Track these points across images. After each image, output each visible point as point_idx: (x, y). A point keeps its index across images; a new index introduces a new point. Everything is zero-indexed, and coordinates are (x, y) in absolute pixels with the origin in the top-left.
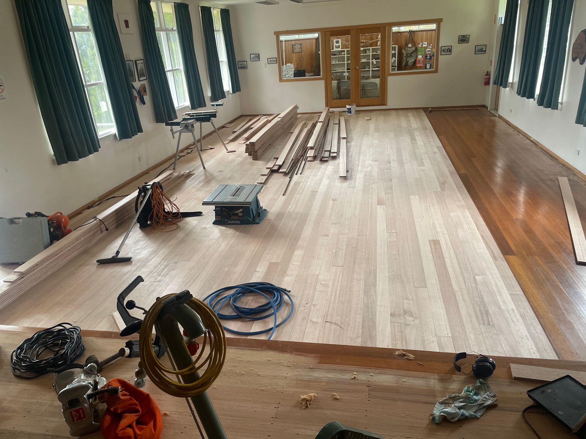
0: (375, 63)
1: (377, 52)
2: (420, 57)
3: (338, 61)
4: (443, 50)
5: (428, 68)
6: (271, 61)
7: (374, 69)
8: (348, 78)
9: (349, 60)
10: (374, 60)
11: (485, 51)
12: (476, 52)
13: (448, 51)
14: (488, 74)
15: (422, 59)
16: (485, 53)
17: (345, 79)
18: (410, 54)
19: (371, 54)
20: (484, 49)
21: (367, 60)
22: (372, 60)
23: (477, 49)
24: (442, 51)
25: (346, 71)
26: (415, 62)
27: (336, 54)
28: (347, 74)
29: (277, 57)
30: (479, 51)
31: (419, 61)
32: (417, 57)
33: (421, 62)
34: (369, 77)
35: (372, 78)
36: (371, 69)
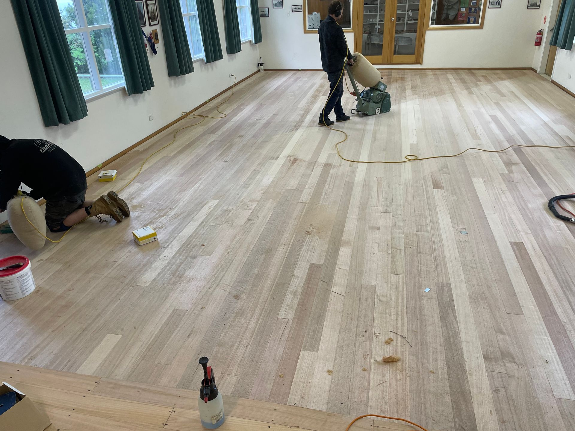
0: (411, 15)
1: (414, 3)
2: (463, 9)
3: (370, 11)
4: (492, 3)
5: (471, 23)
6: (295, 8)
7: (409, 22)
8: (380, 31)
9: (381, 10)
10: (410, 12)
11: (539, 6)
12: (529, 7)
13: (497, 4)
14: (540, 33)
15: (466, 12)
16: (538, 8)
17: (376, 33)
18: (451, 6)
19: (407, 4)
20: (538, 4)
21: (402, 11)
22: (408, 11)
23: (530, 4)
24: (490, 4)
25: (378, 23)
26: (456, 16)
27: (368, 3)
28: (379, 27)
29: (302, 4)
30: (532, 6)
31: (462, 14)
32: (459, 9)
33: (464, 15)
34: (403, 31)
35: (406, 32)
36: (406, 22)
